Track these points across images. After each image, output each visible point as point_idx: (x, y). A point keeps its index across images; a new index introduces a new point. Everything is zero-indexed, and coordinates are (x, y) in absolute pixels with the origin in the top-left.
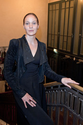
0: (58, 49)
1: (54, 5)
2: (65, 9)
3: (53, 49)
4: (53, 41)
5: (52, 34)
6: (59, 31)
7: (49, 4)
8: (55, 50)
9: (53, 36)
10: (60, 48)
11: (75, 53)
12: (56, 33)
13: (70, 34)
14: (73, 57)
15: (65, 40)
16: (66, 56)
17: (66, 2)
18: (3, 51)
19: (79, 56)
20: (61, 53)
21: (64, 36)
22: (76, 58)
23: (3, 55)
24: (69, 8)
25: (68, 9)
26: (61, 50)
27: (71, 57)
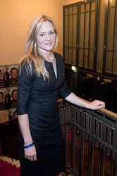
0: (77, 66)
1: (71, 9)
2: (85, 13)
3: (71, 66)
4: (70, 56)
5: (69, 47)
6: (78, 42)
7: (64, 7)
8: (74, 68)
9: (71, 49)
10: (81, 65)
11: (100, 71)
12: (75, 46)
13: (92, 46)
14: (97, 76)
15: (86, 54)
16: (88, 75)
17: (85, 4)
18: (5, 71)
19: (105, 75)
20: (82, 72)
21: (84, 49)
22: (100, 77)
24: (90, 12)
25: (88, 13)
26: (81, 68)
27: (94, 76)
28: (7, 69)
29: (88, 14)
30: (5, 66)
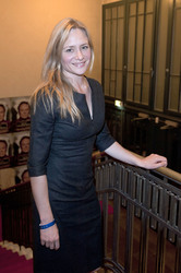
0: (123, 100)
1: (114, 9)
2: (137, 16)
3: (114, 100)
4: (113, 84)
5: (111, 70)
6: (125, 63)
7: (104, 7)
8: (118, 104)
9: (113, 73)
10: (129, 99)
11: (159, 108)
12: (120, 67)
13: (148, 69)
14: (155, 117)
15: (138, 81)
16: (140, 114)
17: (137, 2)
18: (10, 107)
19: (167, 114)
20: (131, 109)
21: (135, 73)
22: (160, 118)
23: (11, 116)
24: (145, 15)
25: (142, 17)
26: (129, 103)
27: (150, 116)
28: (14, 103)
29: (141, 19)
30: (11, 99)
